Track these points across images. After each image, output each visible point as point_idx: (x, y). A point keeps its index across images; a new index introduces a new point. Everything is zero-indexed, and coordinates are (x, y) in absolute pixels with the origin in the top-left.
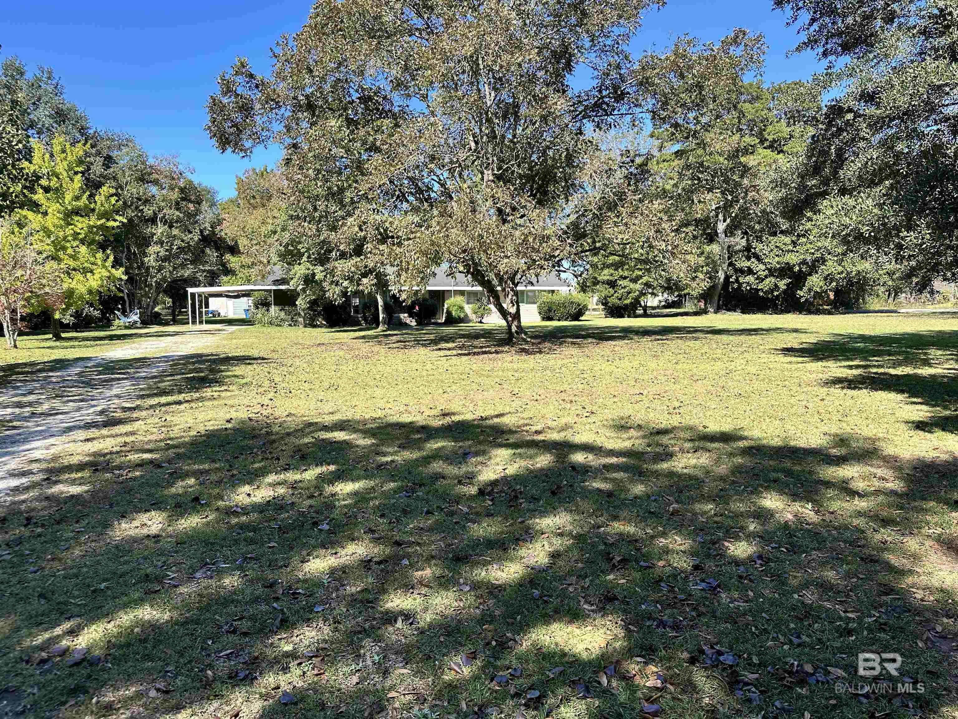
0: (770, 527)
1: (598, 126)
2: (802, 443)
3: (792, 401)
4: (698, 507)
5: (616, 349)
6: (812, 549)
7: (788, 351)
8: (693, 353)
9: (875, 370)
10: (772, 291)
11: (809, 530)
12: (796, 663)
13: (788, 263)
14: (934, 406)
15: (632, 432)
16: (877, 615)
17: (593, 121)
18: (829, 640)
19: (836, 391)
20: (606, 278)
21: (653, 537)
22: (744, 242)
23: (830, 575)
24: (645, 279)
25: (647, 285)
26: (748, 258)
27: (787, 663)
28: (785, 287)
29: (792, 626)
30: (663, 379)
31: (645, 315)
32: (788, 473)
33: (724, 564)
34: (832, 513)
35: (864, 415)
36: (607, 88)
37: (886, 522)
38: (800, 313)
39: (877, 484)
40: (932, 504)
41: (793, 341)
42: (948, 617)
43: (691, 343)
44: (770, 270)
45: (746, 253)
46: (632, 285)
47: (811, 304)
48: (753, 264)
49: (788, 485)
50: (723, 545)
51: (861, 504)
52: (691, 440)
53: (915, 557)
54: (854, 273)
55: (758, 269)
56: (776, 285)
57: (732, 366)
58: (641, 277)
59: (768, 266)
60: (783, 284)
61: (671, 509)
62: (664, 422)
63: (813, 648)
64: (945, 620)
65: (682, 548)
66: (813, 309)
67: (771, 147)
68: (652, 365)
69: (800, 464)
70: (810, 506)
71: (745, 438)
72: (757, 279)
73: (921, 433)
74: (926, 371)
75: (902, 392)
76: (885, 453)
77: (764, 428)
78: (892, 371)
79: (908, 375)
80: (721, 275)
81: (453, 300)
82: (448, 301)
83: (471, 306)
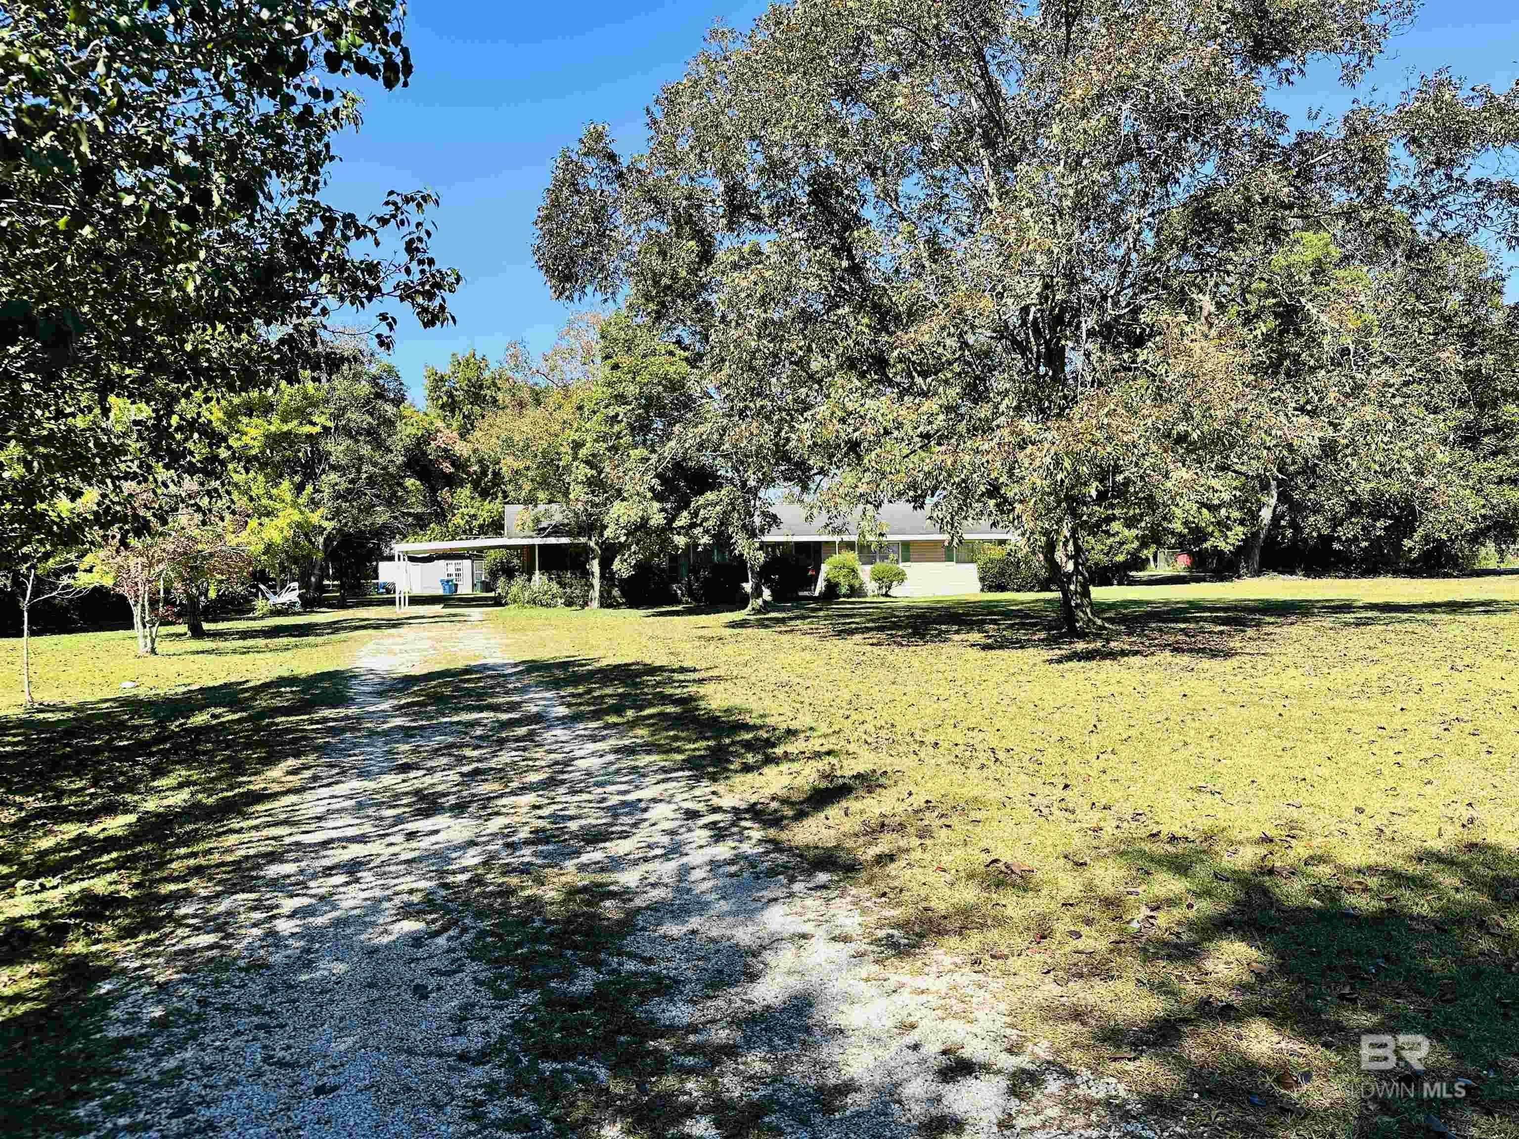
10: (1357, 540)
28: (1382, 533)
56: (1366, 530)
60: (1377, 528)
72: (1330, 520)
80: (1266, 515)
81: (837, 558)
82: (830, 560)
83: (868, 568)
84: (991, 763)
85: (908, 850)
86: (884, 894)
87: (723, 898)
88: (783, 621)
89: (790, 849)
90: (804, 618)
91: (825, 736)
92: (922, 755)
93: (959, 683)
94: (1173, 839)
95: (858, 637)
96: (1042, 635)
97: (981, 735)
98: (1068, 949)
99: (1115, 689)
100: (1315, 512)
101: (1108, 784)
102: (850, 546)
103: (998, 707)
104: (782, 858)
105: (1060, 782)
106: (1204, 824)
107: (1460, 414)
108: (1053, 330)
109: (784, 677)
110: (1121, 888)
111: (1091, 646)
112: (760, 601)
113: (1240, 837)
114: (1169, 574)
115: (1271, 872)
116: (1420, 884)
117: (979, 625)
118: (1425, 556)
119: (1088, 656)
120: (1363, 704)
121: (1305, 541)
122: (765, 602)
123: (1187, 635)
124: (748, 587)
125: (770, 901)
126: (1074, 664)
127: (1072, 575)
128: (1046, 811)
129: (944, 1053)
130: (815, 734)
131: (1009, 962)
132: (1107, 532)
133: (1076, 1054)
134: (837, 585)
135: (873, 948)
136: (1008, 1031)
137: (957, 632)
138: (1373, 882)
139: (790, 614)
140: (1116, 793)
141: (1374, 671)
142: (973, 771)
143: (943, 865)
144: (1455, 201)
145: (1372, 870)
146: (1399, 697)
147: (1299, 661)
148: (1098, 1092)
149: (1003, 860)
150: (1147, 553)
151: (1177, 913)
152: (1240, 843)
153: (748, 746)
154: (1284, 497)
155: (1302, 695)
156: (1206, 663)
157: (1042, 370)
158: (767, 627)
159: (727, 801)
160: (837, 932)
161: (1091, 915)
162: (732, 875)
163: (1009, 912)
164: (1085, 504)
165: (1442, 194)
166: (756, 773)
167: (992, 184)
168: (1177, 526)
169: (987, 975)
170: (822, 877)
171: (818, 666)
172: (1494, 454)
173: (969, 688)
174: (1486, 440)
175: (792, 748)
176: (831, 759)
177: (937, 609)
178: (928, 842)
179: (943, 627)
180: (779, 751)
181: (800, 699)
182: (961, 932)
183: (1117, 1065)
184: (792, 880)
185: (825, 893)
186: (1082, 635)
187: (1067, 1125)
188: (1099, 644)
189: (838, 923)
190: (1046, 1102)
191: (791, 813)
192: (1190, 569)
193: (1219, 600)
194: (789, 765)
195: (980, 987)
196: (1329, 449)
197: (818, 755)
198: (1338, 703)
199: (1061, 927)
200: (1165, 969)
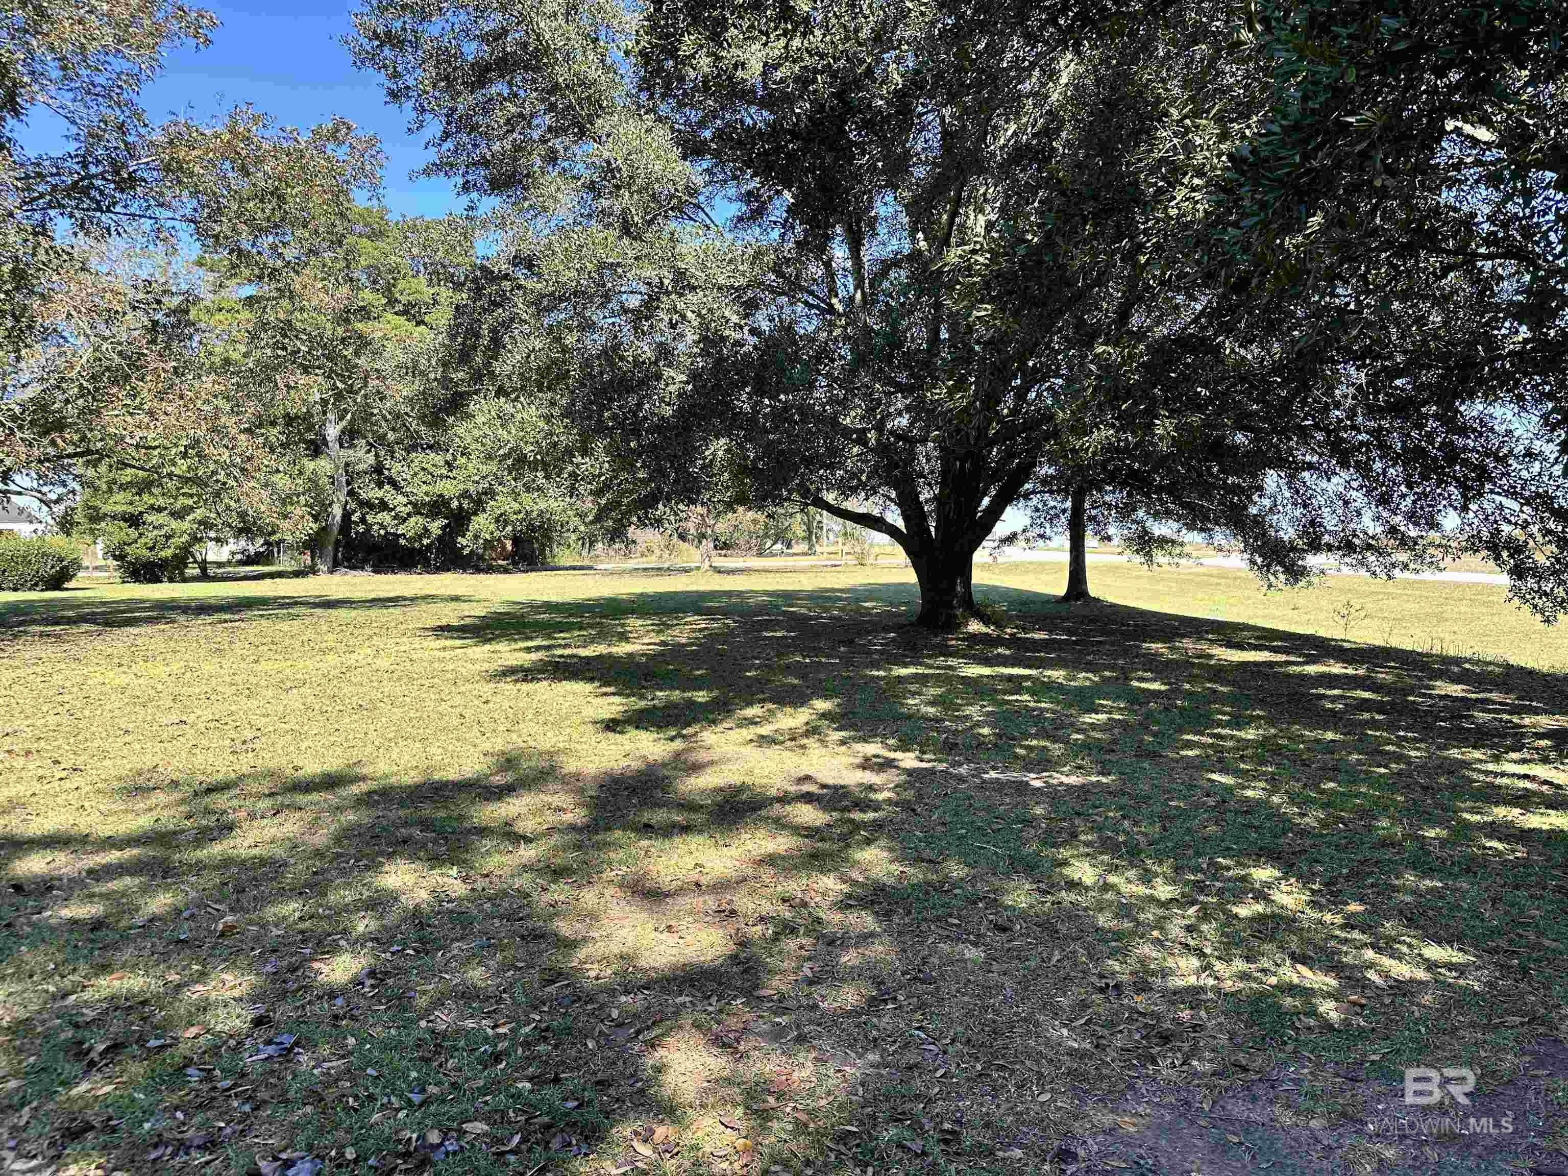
0: (392, 918)
1: (82, 226)
2: (451, 774)
3: (442, 708)
4: (271, 912)
5: (139, 642)
6: (453, 940)
7: (444, 630)
8: (287, 641)
9: (559, 652)
10: (420, 537)
11: (452, 912)
12: (415, 1136)
13: (441, 496)
14: (628, 696)
15: (160, 797)
16: (538, 1018)
17: (71, 216)
18: (467, 1080)
19: (508, 687)
20: (119, 509)
21: (178, 987)
22: (371, 459)
23: (476, 975)
24: (199, 514)
25: (205, 524)
26: (380, 485)
27: (399, 1141)
28: (440, 532)
29: (414, 1074)
30: (229, 691)
31: (204, 577)
32: (425, 824)
33: (309, 1003)
34: (487, 876)
35: (541, 719)
36: (98, 162)
37: (558, 873)
38: (465, 571)
39: (551, 819)
40: (618, 834)
41: (450, 615)
42: (627, 992)
43: (285, 626)
44: (414, 505)
45: (375, 476)
46: (174, 524)
47: (481, 558)
48: (387, 493)
49: (424, 846)
50: (311, 968)
51: (528, 853)
52: (271, 795)
53: (593, 917)
54: (535, 514)
55: (396, 502)
56: (426, 530)
57: (352, 659)
58: (192, 509)
59: (412, 499)
60: (436, 527)
61: (220, 927)
62: (224, 770)
63: (444, 1101)
64: (623, 999)
65: (236, 993)
66: (483, 566)
67: (405, 313)
68: (209, 668)
69: (447, 808)
70: (454, 872)
71: (364, 778)
72: (395, 518)
73: (611, 735)
74: (621, 649)
75: (592, 680)
76: (564, 771)
77: (394, 757)
78: (583, 652)
79: (600, 657)
121: (374, 537)
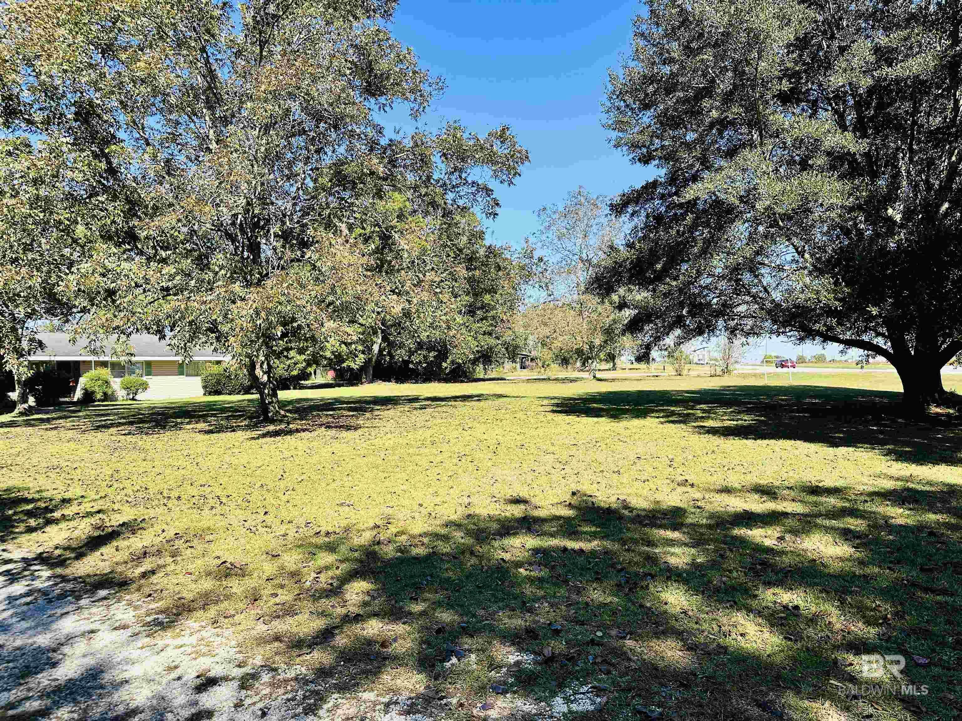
48: (404, 338)
59: (418, 340)
80: (376, 348)
81: (93, 373)
82: (87, 374)
83: (118, 380)
84: (217, 506)
85: (165, 566)
86: (150, 595)
87: (23, 619)
88: (48, 420)
89: (75, 579)
90: (66, 417)
91: (95, 500)
92: (170, 505)
93: (192, 457)
94: (328, 534)
95: (113, 430)
96: (246, 422)
97: (210, 489)
98: (270, 604)
99: (294, 452)
100: (400, 348)
101: (290, 508)
102: (104, 364)
103: (221, 470)
104: (69, 586)
105: (262, 511)
106: (344, 523)
107: (467, 298)
108: (253, 231)
109: (55, 462)
110: (300, 565)
111: (278, 428)
112: (26, 406)
113: (363, 527)
114: (323, 382)
115: (379, 543)
116: (446, 538)
117: (204, 418)
118: (453, 371)
119: (276, 434)
120: (422, 450)
121: (396, 363)
122: (30, 406)
123: (334, 418)
124: (14, 396)
125: (62, 615)
126: (268, 439)
127: (266, 384)
128: (254, 529)
129: (198, 677)
130: (86, 500)
131: (236, 618)
132: (287, 357)
133: (277, 658)
134: (93, 393)
135: (144, 628)
136: (238, 656)
137: (188, 423)
138: (426, 540)
139: (54, 415)
140: (295, 513)
141: (429, 433)
142: (206, 511)
143: (189, 571)
144: (464, 190)
145: (426, 534)
146: (439, 445)
147: (392, 430)
148: (291, 674)
149: (229, 561)
150: (311, 370)
151: (330, 573)
152: (363, 530)
153: (30, 514)
154: (385, 339)
155: (394, 448)
156: (345, 434)
157: (246, 254)
158: (33, 425)
159: (17, 555)
160: (117, 624)
161: (283, 583)
162: (28, 604)
163: (234, 590)
164: (275, 340)
165: (457, 186)
166: (39, 532)
167: (212, 131)
168: (328, 354)
169: (222, 628)
170: (103, 593)
171: (83, 451)
172: (482, 320)
173: (200, 459)
174: (478, 312)
175: (69, 511)
176: (100, 515)
177: (173, 408)
178: (179, 558)
179: (179, 420)
180: (57, 514)
181: (70, 477)
182: (204, 607)
183: (301, 658)
184: (79, 598)
185: (105, 602)
186: (272, 421)
187: (274, 696)
188: (283, 426)
189: (117, 618)
190: (261, 687)
191: (73, 555)
192: (335, 379)
193: (351, 397)
194: (67, 523)
195: (218, 636)
196: (407, 314)
197: (89, 514)
198: (411, 451)
199: (266, 592)
200: (325, 603)
